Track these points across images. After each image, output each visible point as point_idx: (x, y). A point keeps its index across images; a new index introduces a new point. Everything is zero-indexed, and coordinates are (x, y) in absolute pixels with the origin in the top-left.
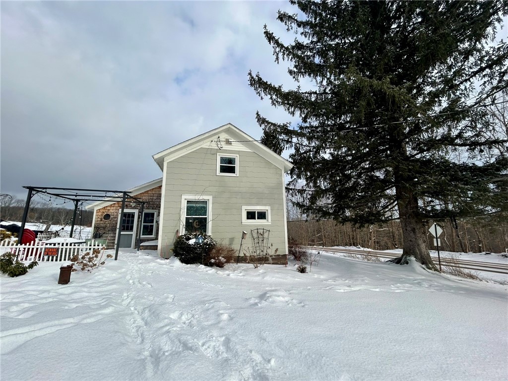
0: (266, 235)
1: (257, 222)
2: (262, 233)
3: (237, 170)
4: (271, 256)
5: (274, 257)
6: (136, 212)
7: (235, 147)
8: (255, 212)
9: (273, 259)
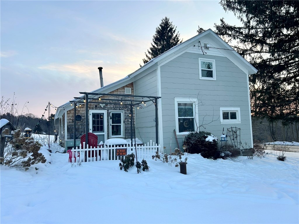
0: (238, 133)
1: (230, 121)
2: (235, 131)
3: (214, 74)
4: (242, 150)
5: (243, 151)
6: (105, 112)
7: (212, 52)
8: (228, 113)
9: (243, 152)
